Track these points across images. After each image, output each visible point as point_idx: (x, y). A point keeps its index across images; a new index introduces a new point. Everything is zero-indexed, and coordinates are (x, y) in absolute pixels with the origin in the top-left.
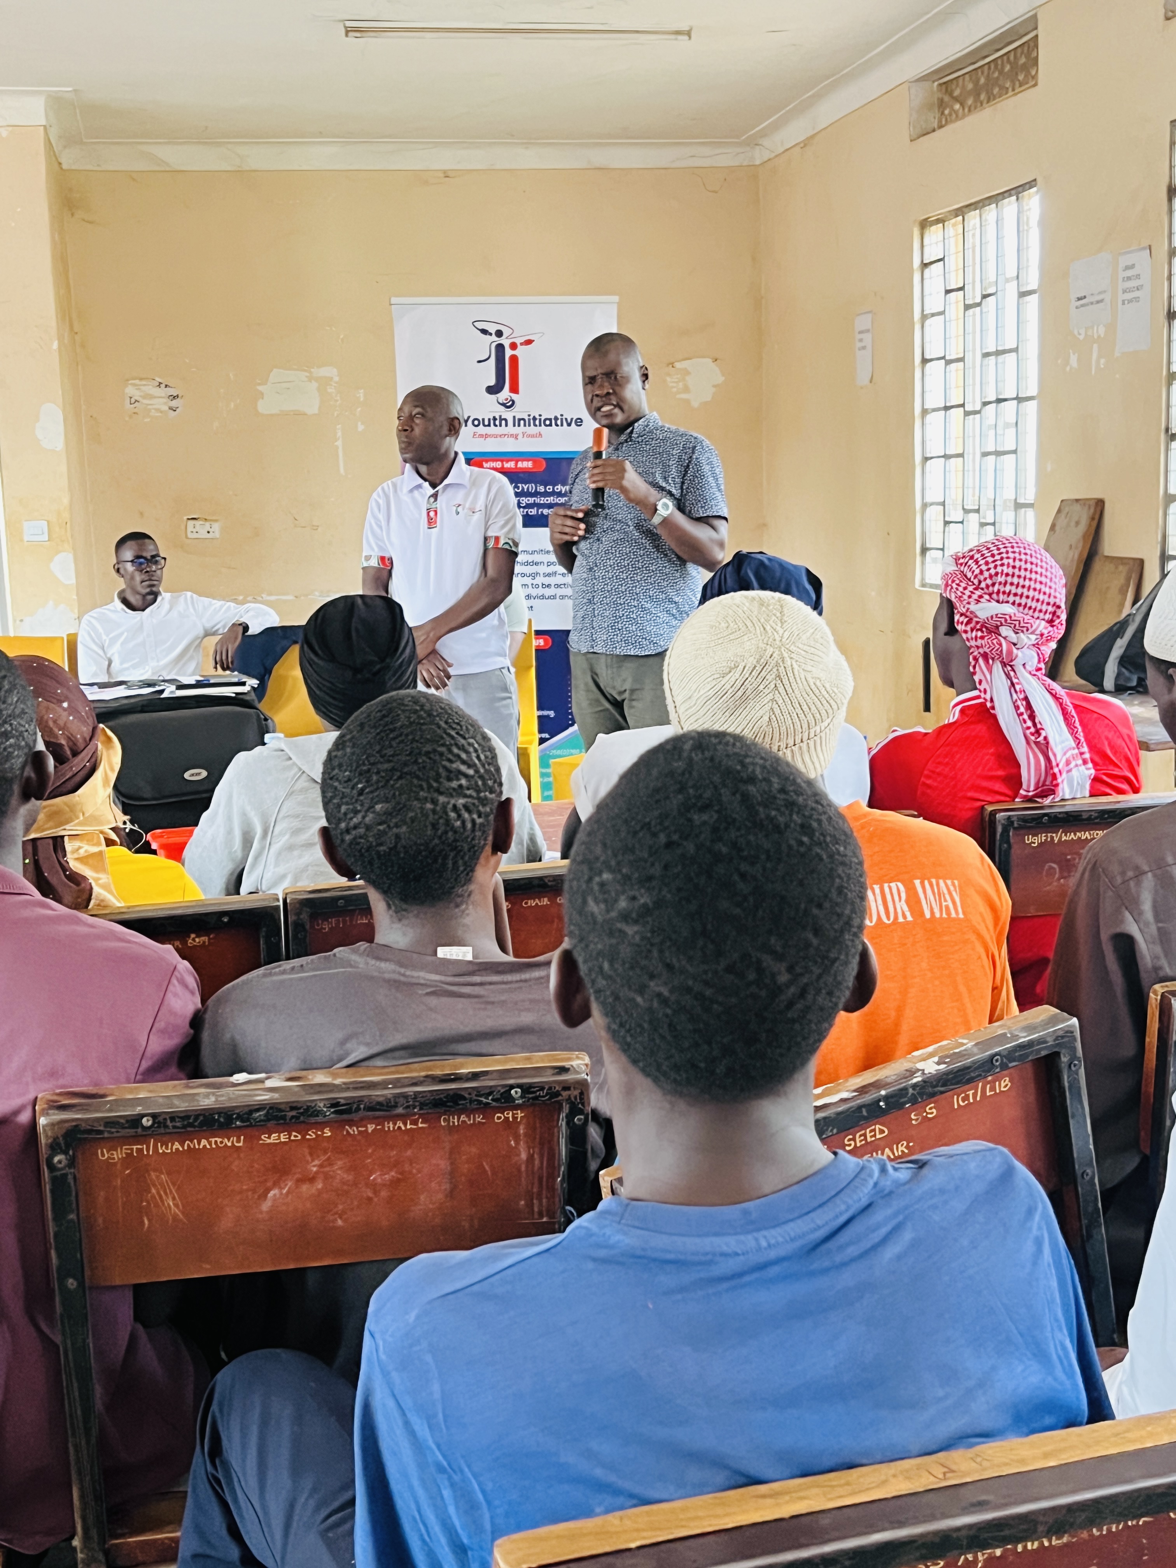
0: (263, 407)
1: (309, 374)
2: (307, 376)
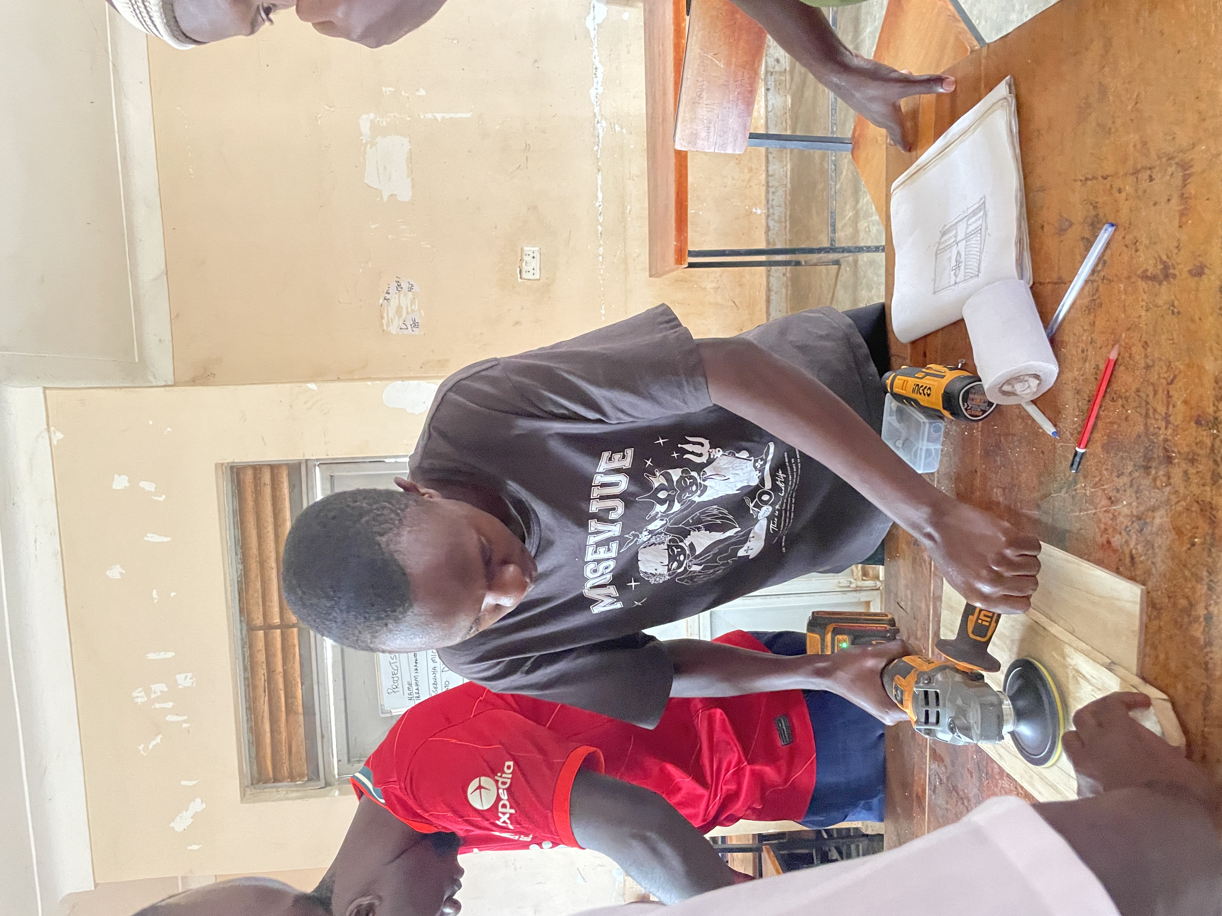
0: (405, 195)
1: (369, 146)
2: (371, 148)
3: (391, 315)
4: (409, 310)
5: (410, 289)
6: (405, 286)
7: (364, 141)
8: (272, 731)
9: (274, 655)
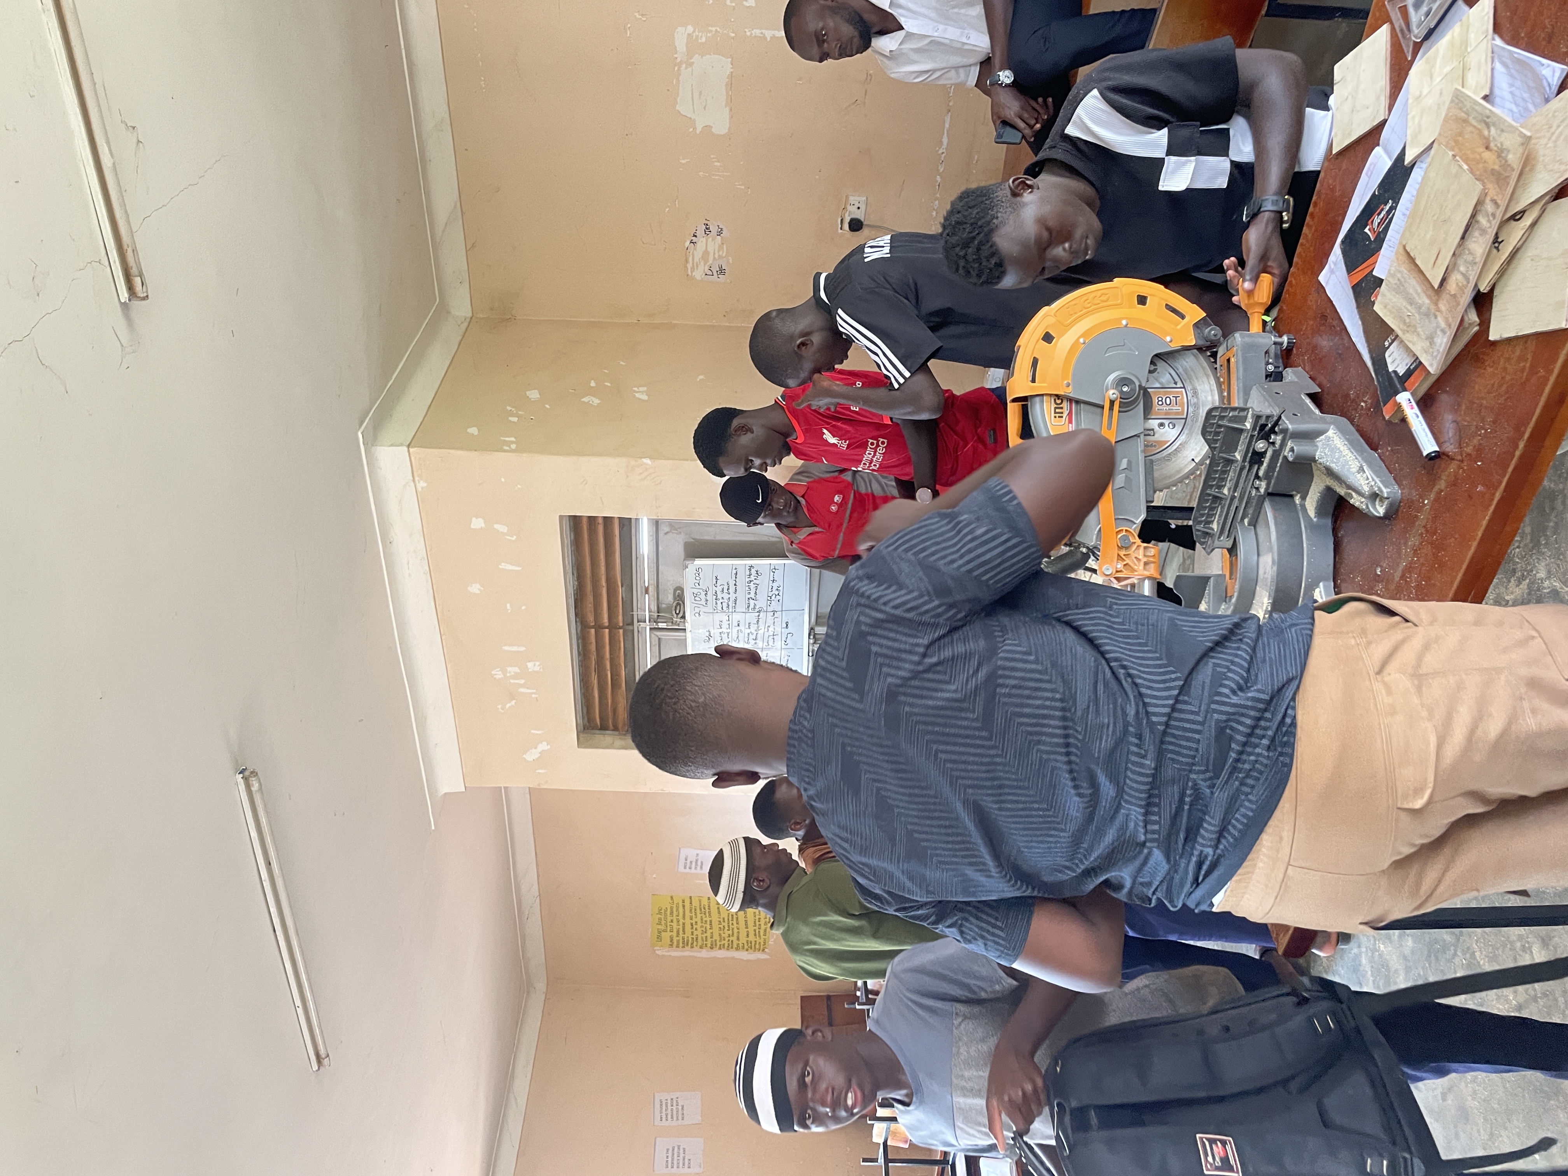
0: (721, 127)
1: (684, 66)
2: (686, 68)
3: (696, 259)
4: (716, 256)
5: (720, 233)
6: (714, 229)
7: (678, 60)
8: (600, 697)
9: (604, 647)
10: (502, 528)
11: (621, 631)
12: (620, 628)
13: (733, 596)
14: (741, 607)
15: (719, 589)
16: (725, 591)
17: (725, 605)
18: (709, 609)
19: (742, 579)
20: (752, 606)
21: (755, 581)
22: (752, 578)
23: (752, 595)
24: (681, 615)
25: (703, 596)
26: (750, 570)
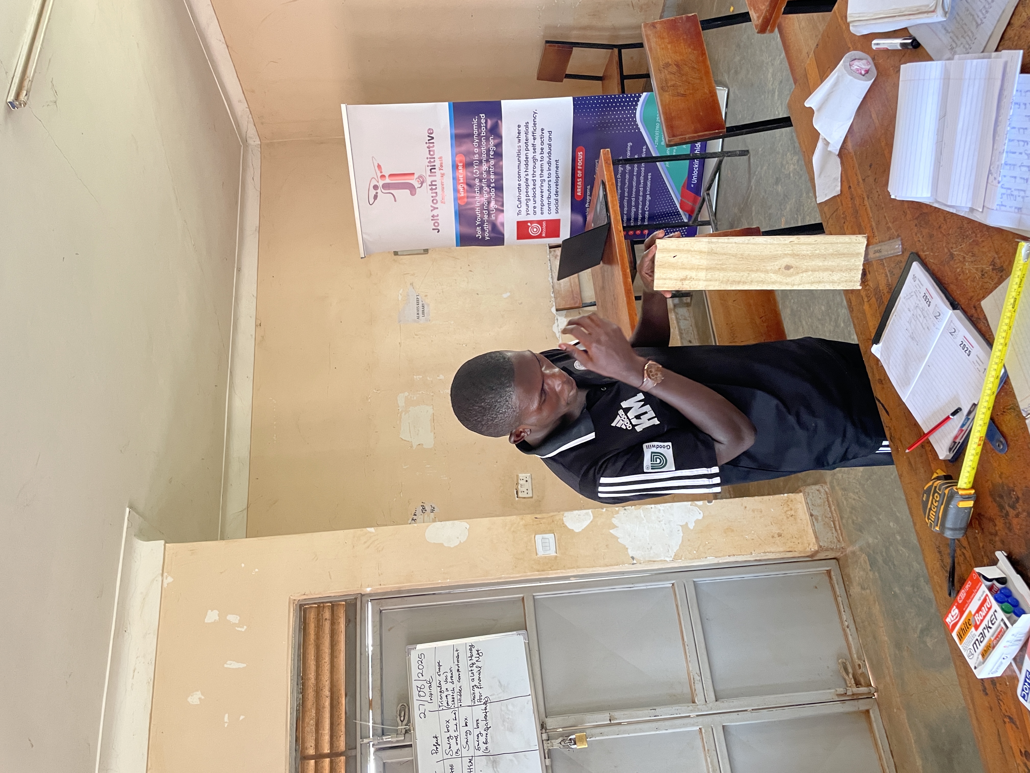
0: (429, 443)
1: (404, 413)
2: (405, 414)
5: (432, 511)
6: (428, 508)
7: (400, 410)
10: (233, 618)
11: (343, 758)
12: (341, 754)
13: (457, 685)
14: (467, 699)
15: (442, 678)
16: (449, 680)
17: (450, 698)
18: (434, 706)
19: (464, 663)
20: (477, 697)
21: (478, 664)
22: (474, 660)
23: (476, 682)
24: (405, 722)
25: (427, 690)
26: (471, 650)
